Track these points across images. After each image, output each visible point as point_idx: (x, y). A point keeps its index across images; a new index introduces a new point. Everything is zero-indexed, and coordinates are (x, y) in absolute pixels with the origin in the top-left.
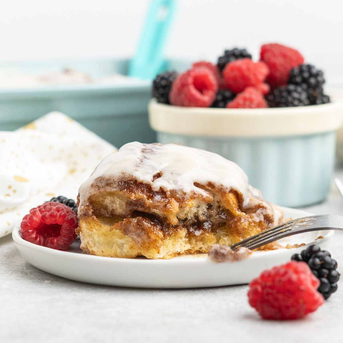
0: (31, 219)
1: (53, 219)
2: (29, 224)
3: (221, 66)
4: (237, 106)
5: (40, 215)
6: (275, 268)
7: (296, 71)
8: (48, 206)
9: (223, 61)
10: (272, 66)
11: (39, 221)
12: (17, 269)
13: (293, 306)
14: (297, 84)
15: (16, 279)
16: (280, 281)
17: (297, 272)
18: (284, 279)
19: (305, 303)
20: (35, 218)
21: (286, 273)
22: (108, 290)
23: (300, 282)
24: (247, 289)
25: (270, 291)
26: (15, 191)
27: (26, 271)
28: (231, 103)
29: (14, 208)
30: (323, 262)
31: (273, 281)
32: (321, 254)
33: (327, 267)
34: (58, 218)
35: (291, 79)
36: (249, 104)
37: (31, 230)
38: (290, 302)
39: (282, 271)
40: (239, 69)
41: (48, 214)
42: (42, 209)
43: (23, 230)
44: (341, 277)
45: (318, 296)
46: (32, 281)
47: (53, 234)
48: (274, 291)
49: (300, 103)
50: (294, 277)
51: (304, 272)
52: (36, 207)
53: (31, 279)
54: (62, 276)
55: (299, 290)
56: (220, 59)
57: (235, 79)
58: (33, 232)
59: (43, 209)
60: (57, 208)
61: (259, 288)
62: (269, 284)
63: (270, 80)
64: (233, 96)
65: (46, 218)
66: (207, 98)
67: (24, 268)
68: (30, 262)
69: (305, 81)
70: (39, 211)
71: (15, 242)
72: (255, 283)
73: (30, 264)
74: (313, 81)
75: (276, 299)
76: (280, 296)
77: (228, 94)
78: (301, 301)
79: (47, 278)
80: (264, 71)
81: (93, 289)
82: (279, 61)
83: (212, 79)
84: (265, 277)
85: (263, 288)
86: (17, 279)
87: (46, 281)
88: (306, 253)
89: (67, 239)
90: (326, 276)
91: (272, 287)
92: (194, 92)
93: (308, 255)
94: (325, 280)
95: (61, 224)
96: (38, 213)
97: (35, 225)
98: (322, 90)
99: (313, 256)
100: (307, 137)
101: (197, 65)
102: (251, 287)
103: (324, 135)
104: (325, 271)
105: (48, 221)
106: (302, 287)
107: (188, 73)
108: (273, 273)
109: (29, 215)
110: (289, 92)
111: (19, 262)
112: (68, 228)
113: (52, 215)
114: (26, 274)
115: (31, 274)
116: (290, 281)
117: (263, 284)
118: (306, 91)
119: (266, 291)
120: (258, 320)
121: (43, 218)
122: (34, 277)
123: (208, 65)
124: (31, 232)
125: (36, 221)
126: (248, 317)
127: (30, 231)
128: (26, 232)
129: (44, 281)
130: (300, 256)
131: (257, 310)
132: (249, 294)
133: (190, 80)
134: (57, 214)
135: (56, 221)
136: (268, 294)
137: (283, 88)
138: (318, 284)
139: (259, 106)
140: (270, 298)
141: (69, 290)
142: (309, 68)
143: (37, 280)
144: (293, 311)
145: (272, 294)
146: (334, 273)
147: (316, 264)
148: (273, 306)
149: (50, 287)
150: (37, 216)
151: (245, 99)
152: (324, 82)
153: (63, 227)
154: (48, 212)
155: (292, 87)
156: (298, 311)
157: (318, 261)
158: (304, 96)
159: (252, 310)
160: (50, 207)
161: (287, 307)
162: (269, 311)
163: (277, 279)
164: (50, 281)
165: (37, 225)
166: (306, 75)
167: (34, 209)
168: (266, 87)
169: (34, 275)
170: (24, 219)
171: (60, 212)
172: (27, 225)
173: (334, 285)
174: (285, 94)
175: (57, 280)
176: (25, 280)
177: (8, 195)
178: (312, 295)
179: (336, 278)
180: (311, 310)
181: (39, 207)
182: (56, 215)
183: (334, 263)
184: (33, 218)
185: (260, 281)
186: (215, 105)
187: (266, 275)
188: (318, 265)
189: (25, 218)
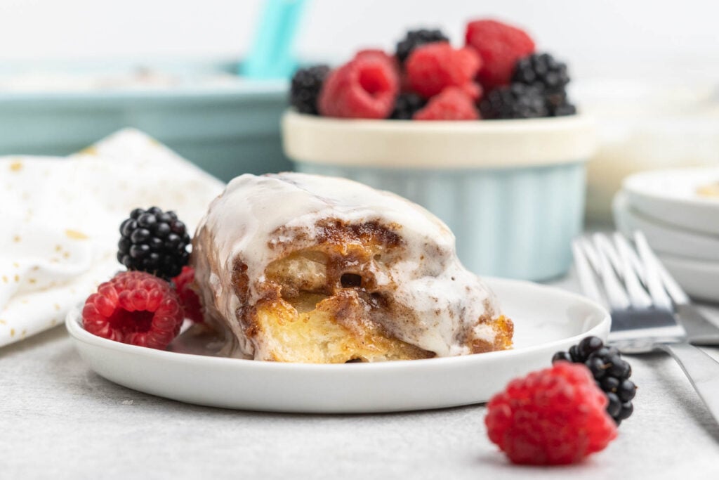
0: (101, 301)
1: (140, 303)
2: (98, 310)
3: (402, 55)
4: (432, 118)
5: (117, 296)
6: (532, 375)
7: (525, 63)
8: (129, 280)
9: (405, 48)
10: (485, 55)
11: (114, 307)
12: (73, 382)
13: (567, 440)
14: (526, 83)
15: (73, 399)
16: (544, 397)
17: (572, 380)
18: (551, 393)
19: (589, 434)
20: (107, 301)
21: (553, 384)
22: (234, 415)
23: (580, 398)
24: (483, 412)
25: (526, 414)
26: (67, 255)
27: (90, 385)
28: (421, 113)
29: (65, 281)
30: (609, 365)
31: (532, 396)
32: (604, 351)
33: (617, 373)
34: (148, 301)
35: (516, 75)
36: (450, 114)
37: (100, 320)
38: (563, 433)
39: (547, 379)
40: (434, 60)
41: (130, 294)
42: (118, 284)
43: (88, 321)
44: (638, 392)
45: (609, 422)
46: (101, 402)
47: (137, 328)
48: (535, 415)
49: (532, 113)
50: (570, 390)
51: (584, 381)
52: (107, 280)
53: (98, 397)
54: (153, 393)
55: (577, 412)
56: (400, 45)
57: (426, 75)
58: (104, 325)
59: (121, 285)
60: (145, 283)
61: (507, 410)
62: (524, 401)
63: (483, 77)
64: (423, 103)
65: (128, 301)
66: (381, 104)
67: (87, 380)
68: (96, 371)
69: (540, 78)
70: (114, 289)
71: (73, 336)
72: (498, 400)
73: (95, 373)
74: (552, 79)
75: (537, 429)
76: (545, 424)
77: (414, 99)
78: (582, 432)
79: (126, 395)
80: (472, 63)
81: (209, 415)
82: (496, 47)
83: (390, 75)
84: (516, 390)
85: (513, 410)
86: (75, 399)
87: (126, 402)
88: (579, 351)
89: (163, 337)
90: (614, 389)
91: (530, 408)
92: (360, 94)
93: (583, 354)
94: (614, 397)
95: (153, 310)
96: (113, 292)
97: (109, 313)
98: (564, 95)
99: (592, 355)
100: (542, 170)
101: (363, 54)
102: (490, 408)
103: (568, 167)
104: (613, 381)
105: (130, 307)
106: (584, 408)
107: (350, 66)
108: (530, 383)
109: (97, 295)
110: (515, 96)
111: (78, 370)
112: (166, 319)
113: (137, 297)
114: (90, 389)
115: (99, 389)
116: (562, 398)
117: (513, 402)
118: (542, 94)
119: (518, 415)
120: (504, 465)
121: (122, 300)
122: (103, 394)
123: (380, 53)
124: (100, 325)
125: (110, 307)
126: (485, 460)
127: (100, 322)
128: (91, 324)
129: (122, 401)
130: (568, 356)
131: (502, 448)
132: (487, 421)
133: (354, 76)
134: (146, 294)
135: (145, 306)
136: (523, 420)
137: (504, 89)
138: (606, 403)
139: (466, 118)
140: (527, 426)
141: (167, 417)
142: (546, 58)
143: (109, 399)
144: (565, 449)
145: (530, 420)
146: (627, 384)
147: (598, 368)
148: (531, 441)
149: (134, 412)
150: (111, 298)
151: (444, 107)
152: (568, 80)
153: (157, 315)
154: (132, 289)
155: (518, 88)
156: (575, 449)
157: (600, 363)
158: (538, 103)
159: (492, 448)
160: (133, 281)
161: (557, 443)
162: (524, 449)
163: (539, 393)
164: (132, 401)
165: (112, 313)
166: (541, 69)
167: (105, 284)
168: (475, 89)
169: (104, 391)
170: (88, 301)
171: (152, 290)
172: (95, 313)
173: (628, 405)
174: (507, 100)
175: (144, 400)
176: (88, 399)
177: (56, 260)
178: (599, 421)
179: (631, 393)
180: (596, 447)
181: (114, 281)
182: (146, 296)
183: (627, 368)
184: (104, 301)
185: (507, 397)
186: (394, 115)
187: (518, 386)
188: (602, 370)
189: (91, 299)
